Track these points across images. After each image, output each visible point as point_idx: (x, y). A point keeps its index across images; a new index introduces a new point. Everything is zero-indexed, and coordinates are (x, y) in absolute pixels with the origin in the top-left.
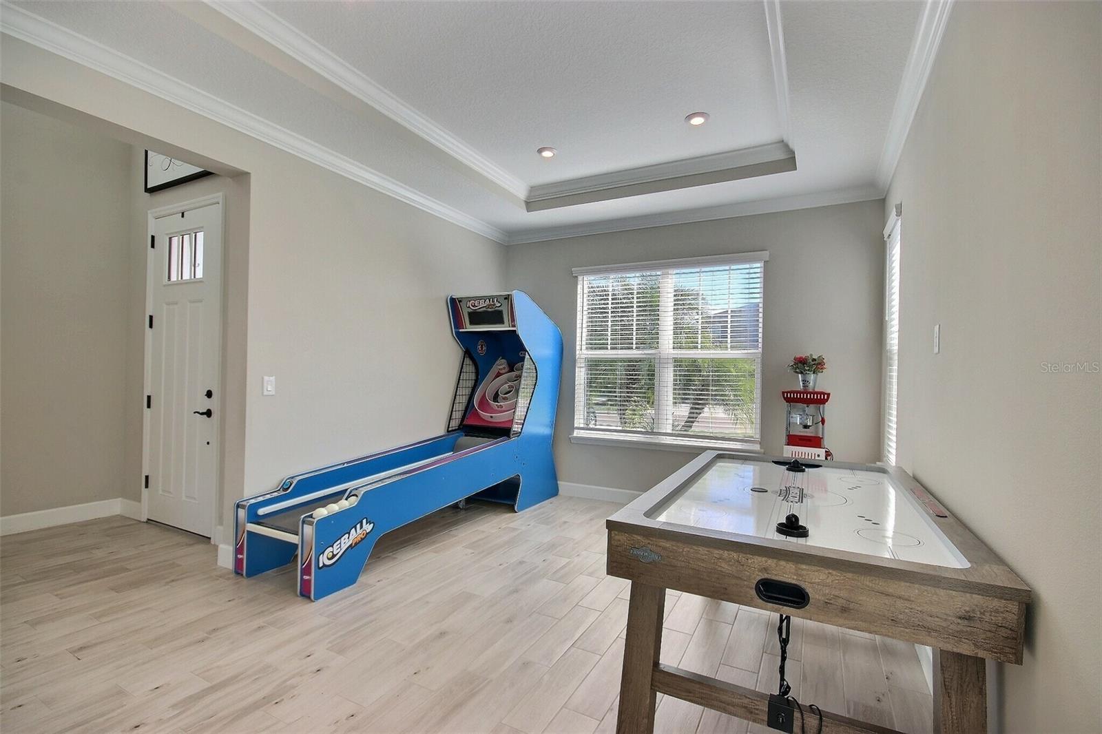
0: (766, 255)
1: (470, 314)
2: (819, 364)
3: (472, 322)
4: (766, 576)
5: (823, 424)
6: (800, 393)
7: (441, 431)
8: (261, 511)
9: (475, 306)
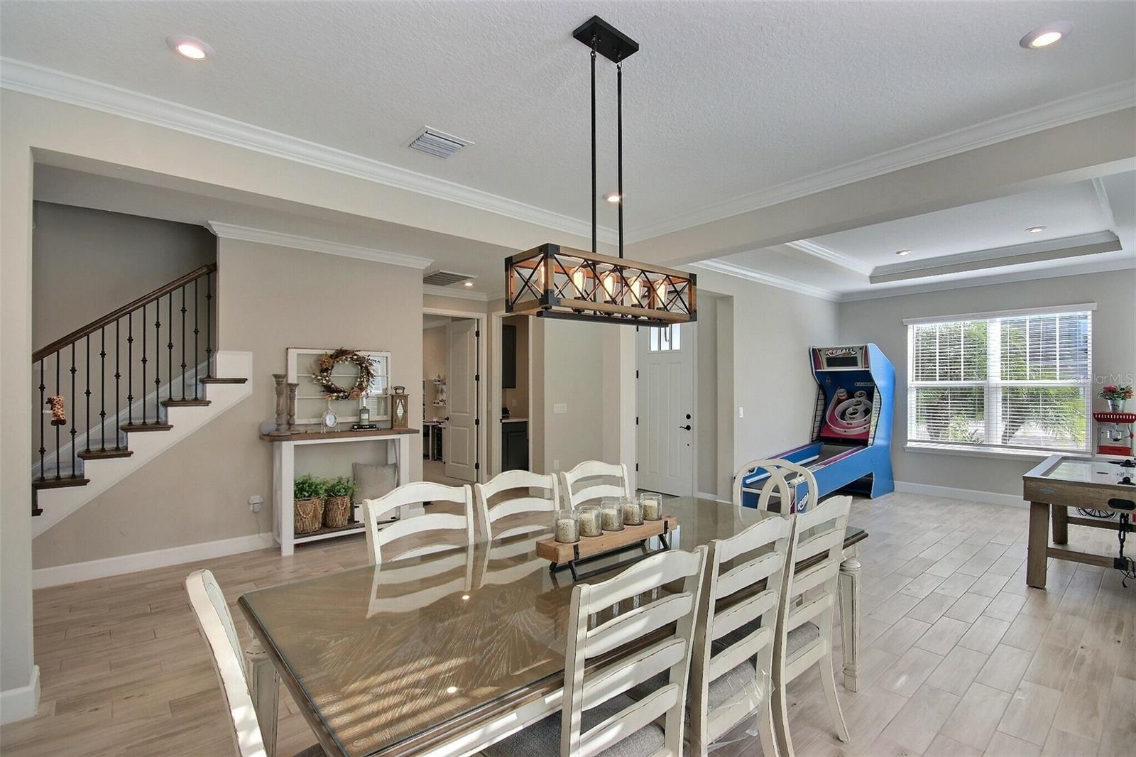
1: (827, 358)
2: (1127, 392)
3: (829, 365)
4: (1113, 497)
5: (1132, 438)
6: (1110, 414)
7: (807, 441)
8: (748, 481)
9: (832, 354)
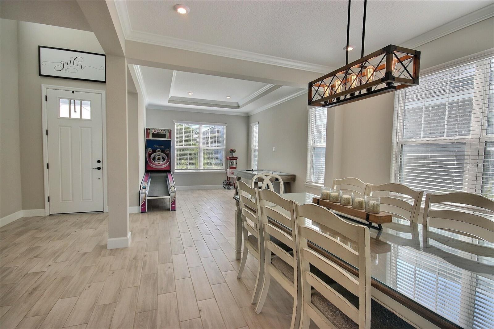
0: (227, 125)
1: (152, 134)
2: (234, 151)
3: (153, 137)
5: (237, 164)
6: (231, 157)
9: (155, 132)
